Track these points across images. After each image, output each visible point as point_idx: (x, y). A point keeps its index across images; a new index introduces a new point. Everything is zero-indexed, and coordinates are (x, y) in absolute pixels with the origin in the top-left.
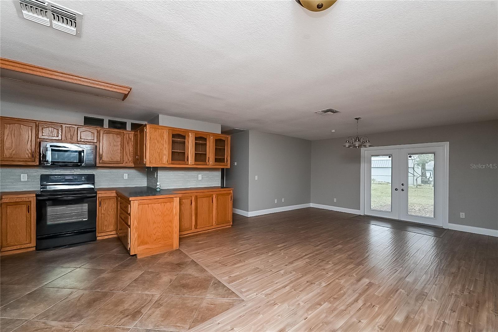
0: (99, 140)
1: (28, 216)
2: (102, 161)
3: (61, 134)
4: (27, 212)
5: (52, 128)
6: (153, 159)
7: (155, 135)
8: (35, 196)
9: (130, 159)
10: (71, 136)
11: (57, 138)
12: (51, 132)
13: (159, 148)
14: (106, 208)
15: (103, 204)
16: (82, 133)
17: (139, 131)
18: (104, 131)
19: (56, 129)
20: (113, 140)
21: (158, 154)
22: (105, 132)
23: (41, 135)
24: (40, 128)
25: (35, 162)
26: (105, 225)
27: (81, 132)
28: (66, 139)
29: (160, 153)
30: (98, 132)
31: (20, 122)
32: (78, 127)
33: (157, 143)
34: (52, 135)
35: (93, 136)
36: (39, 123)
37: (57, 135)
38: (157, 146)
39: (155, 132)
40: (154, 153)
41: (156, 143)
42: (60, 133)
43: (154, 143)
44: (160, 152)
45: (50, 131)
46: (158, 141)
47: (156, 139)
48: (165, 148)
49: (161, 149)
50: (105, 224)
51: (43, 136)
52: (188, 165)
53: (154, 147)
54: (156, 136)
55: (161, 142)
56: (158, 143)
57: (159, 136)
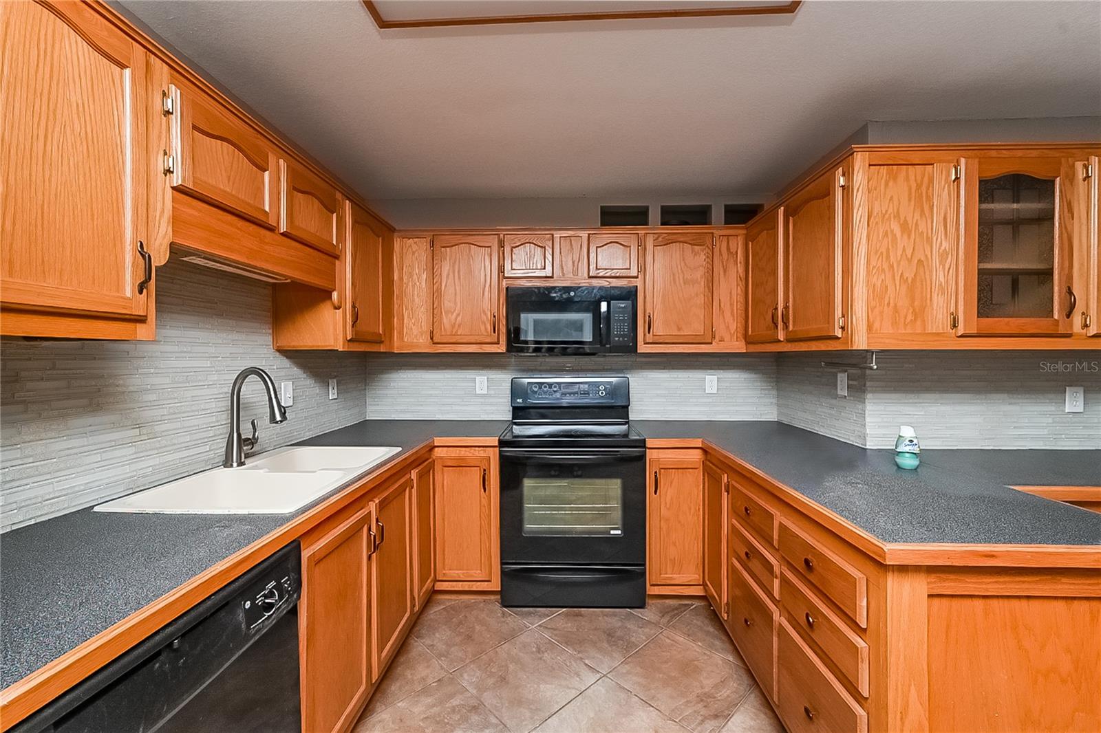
0: (642, 269)
1: (484, 502)
2: (654, 335)
3: (551, 260)
4: (483, 490)
5: (532, 245)
6: (881, 313)
7: (891, 198)
8: (497, 444)
9: (733, 327)
10: (573, 262)
11: (542, 274)
12: (530, 256)
13: (910, 261)
14: (672, 499)
15: (665, 484)
16: (598, 249)
17: (782, 208)
18: (656, 236)
19: (539, 246)
20: (683, 264)
21: (904, 288)
22: (660, 239)
23: (510, 269)
24: (507, 249)
25: (499, 346)
26: (670, 560)
27: (597, 247)
28: (564, 275)
29: (918, 284)
30: (641, 244)
31: (470, 237)
32: (589, 234)
33: (898, 235)
34: (531, 265)
35: (628, 256)
36: (504, 235)
37: (543, 265)
38: (899, 253)
39: (891, 184)
40: (889, 282)
41: (894, 236)
42: (549, 257)
43: (886, 234)
44: (914, 280)
45: (527, 254)
46: (905, 227)
47: (897, 216)
48: (943, 256)
49: (920, 261)
50: (672, 558)
51: (514, 269)
52: (1069, 336)
53: (888, 257)
54: (895, 199)
55: (922, 227)
56: (905, 237)
57: (910, 200)
